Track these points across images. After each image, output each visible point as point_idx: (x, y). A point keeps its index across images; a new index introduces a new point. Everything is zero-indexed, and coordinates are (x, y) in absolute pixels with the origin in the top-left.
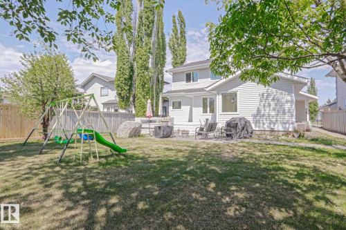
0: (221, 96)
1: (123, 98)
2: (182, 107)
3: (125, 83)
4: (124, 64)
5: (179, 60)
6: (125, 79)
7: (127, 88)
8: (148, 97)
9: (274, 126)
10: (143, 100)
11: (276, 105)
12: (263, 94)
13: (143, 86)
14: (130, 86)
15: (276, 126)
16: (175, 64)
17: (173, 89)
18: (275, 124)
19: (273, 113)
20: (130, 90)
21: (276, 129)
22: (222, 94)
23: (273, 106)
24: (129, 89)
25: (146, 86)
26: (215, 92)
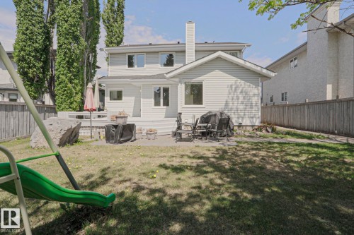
0: (183, 86)
1: (31, 80)
2: (123, 98)
3: (35, 57)
4: (33, 25)
5: (116, 39)
6: (36, 50)
7: (39, 64)
8: (76, 81)
9: (242, 120)
10: (70, 85)
11: (244, 98)
12: (231, 85)
13: (70, 64)
14: (45, 62)
15: (244, 121)
16: (109, 43)
17: (109, 75)
18: (243, 118)
19: (241, 107)
20: (45, 69)
21: (243, 124)
22: (185, 83)
23: (241, 99)
24: (42, 67)
25: (75, 64)
26: (177, 80)
